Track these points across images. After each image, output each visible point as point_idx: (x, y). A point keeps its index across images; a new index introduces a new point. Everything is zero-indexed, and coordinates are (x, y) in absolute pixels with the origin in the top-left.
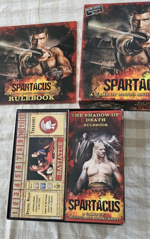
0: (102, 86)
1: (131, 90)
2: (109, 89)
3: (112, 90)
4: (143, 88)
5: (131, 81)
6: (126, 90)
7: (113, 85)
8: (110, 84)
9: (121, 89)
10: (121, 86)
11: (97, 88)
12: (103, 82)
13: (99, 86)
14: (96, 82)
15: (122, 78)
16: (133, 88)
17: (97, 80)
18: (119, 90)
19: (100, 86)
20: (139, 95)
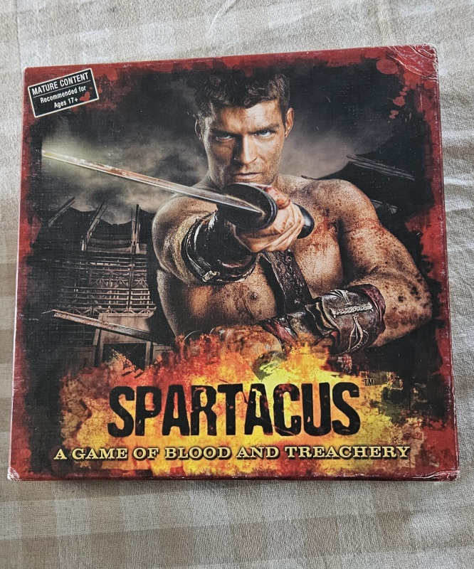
0: (101, 415)
1: (212, 431)
2: (126, 432)
3: (141, 432)
4: (258, 422)
5: (211, 393)
6: (196, 432)
7: (142, 413)
8: (130, 406)
9: (175, 430)
10: (176, 415)
11: (83, 426)
12: (104, 401)
13: (90, 415)
14: (79, 399)
15: (176, 382)
16: (221, 424)
17: (80, 392)
18: (166, 432)
19: (94, 415)
20: (246, 455)
